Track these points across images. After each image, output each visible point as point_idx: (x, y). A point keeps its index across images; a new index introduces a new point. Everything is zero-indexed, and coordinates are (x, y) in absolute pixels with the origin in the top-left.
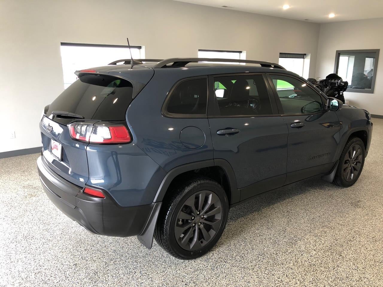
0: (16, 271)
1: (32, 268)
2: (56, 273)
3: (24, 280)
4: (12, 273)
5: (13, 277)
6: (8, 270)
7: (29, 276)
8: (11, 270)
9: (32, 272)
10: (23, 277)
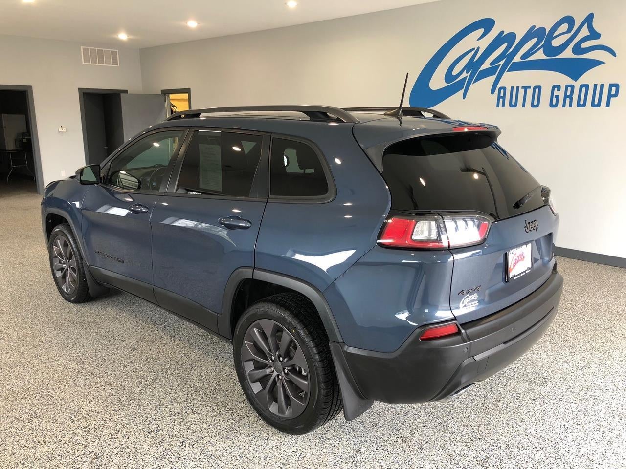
0: (599, 447)
1: (580, 434)
2: (563, 410)
3: (602, 430)
4: (607, 448)
5: (610, 442)
6: (608, 455)
7: (593, 430)
8: (604, 453)
9: (584, 431)
10: (600, 433)
